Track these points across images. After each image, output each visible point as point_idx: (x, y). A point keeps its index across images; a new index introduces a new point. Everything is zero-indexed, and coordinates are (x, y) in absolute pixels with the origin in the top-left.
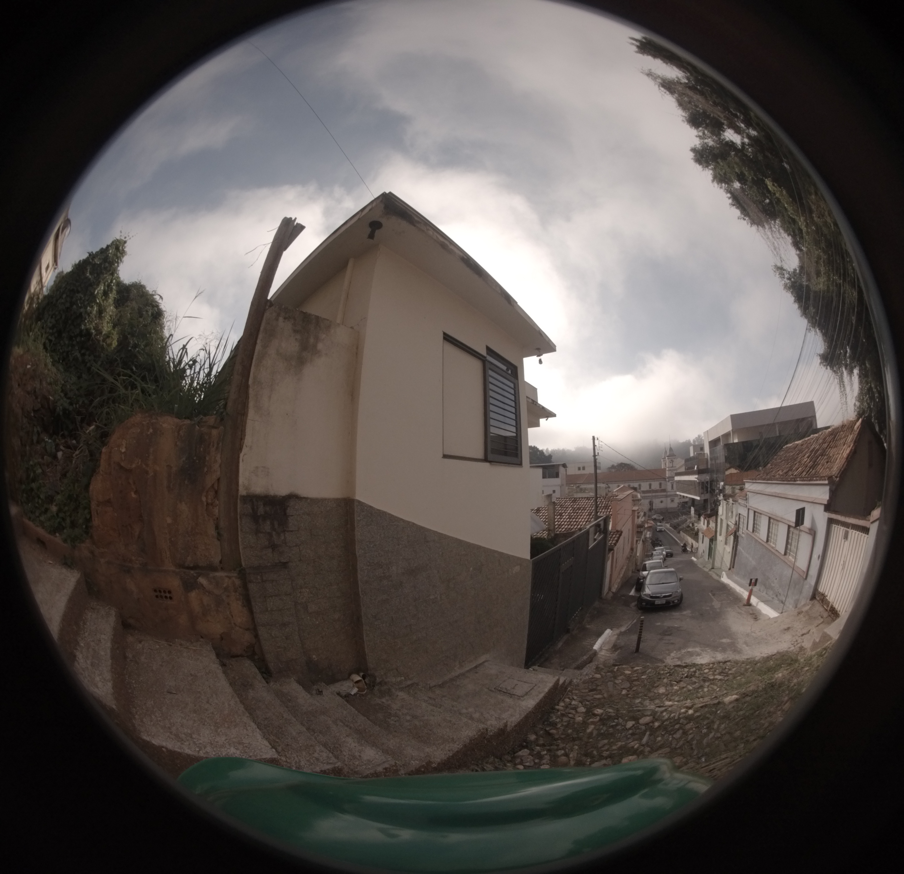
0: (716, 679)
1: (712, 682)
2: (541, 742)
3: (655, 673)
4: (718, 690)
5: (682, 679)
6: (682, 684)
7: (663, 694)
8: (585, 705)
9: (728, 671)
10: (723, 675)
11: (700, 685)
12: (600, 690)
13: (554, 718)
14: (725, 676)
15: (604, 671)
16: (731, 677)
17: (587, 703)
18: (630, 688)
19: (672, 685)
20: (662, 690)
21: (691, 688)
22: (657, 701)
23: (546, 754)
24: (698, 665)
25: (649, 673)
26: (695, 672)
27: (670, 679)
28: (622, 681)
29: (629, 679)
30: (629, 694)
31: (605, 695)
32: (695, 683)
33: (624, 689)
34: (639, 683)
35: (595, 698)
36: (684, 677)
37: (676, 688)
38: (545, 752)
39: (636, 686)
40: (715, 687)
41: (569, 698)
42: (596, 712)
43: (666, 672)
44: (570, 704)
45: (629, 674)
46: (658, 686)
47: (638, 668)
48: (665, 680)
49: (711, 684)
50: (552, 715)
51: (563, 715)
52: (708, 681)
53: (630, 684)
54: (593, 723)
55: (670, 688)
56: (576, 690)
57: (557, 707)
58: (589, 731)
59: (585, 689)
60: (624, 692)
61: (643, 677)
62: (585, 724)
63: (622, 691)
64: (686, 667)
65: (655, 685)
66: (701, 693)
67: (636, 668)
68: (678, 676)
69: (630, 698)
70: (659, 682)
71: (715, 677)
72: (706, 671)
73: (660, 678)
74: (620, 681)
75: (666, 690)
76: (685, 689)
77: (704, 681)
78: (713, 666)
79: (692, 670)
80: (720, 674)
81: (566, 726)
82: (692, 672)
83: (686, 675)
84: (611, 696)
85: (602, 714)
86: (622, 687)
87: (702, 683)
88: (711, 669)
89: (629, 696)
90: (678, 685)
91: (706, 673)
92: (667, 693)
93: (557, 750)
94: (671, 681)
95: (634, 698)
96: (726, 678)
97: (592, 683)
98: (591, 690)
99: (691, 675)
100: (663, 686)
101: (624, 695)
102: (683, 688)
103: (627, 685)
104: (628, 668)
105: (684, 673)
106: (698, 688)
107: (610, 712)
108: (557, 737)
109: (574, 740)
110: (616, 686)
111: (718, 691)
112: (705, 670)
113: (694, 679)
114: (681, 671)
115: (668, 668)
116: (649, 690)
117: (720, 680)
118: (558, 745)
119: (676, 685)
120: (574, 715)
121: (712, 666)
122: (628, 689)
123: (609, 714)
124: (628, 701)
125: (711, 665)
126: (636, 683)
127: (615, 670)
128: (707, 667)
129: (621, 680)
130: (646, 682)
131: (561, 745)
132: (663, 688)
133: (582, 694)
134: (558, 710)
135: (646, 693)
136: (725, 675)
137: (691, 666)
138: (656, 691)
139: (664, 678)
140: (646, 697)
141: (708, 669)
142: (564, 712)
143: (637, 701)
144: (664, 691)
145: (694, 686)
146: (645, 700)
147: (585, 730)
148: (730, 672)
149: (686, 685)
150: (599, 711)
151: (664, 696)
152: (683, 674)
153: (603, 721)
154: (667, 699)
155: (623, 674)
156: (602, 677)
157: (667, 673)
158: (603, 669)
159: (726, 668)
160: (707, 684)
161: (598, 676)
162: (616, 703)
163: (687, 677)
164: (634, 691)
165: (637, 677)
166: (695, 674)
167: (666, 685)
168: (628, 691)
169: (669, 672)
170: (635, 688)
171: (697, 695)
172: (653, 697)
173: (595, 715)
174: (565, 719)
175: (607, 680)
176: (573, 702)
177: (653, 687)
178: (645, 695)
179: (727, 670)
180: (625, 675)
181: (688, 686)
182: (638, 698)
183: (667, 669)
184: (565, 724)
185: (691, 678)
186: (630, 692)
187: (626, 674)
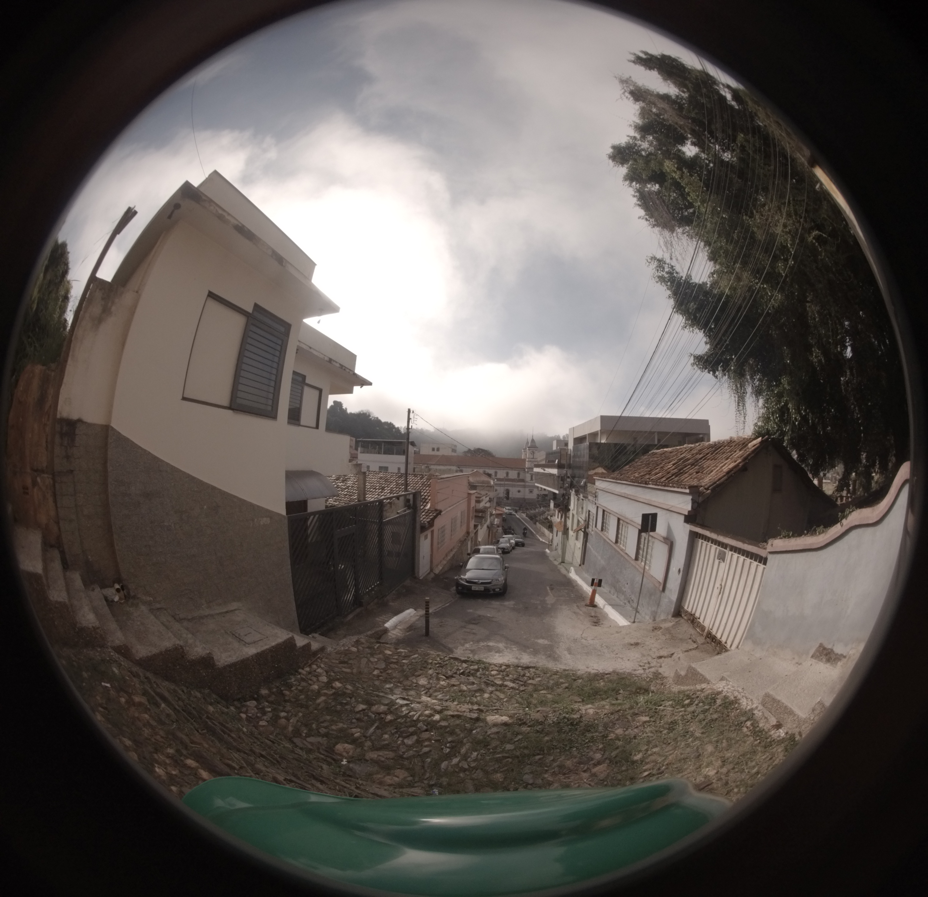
0: (506, 686)
1: (499, 688)
2: (271, 699)
3: (422, 661)
4: (505, 700)
5: (454, 675)
6: (453, 681)
7: (423, 686)
8: (330, 675)
9: (528, 680)
10: (518, 683)
11: (478, 688)
12: (351, 664)
13: (293, 680)
14: (522, 685)
15: (363, 646)
16: (530, 688)
17: (332, 674)
18: (385, 670)
19: (438, 679)
20: (423, 681)
21: (465, 688)
22: (412, 693)
23: (269, 712)
24: (484, 663)
25: (414, 658)
26: (477, 670)
27: (437, 671)
28: (378, 661)
29: (387, 659)
30: (381, 676)
31: (355, 671)
32: (473, 683)
33: (377, 669)
34: (396, 666)
35: (343, 671)
36: (458, 673)
37: (442, 683)
38: (269, 710)
39: (392, 669)
40: (502, 696)
41: (317, 665)
42: (334, 685)
43: (436, 662)
44: (315, 671)
45: (389, 655)
46: (419, 676)
47: (402, 650)
48: (430, 672)
49: (497, 690)
50: (292, 677)
51: (303, 680)
52: (493, 685)
53: (387, 665)
54: (325, 695)
55: (435, 681)
56: (326, 658)
57: (300, 670)
58: (318, 701)
59: (336, 660)
60: (376, 672)
61: (404, 661)
62: (318, 694)
63: (374, 670)
64: (465, 662)
65: (417, 673)
66: (479, 698)
67: (399, 650)
68: (451, 670)
69: (381, 680)
70: (421, 672)
71: (505, 683)
72: (494, 673)
73: (425, 667)
74: (376, 660)
75: (429, 683)
76: (455, 688)
77: (487, 684)
78: (506, 669)
79: (472, 667)
80: (513, 681)
81: (301, 691)
82: (473, 670)
83: (462, 671)
84: (360, 673)
85: (339, 688)
86: (376, 667)
87: (483, 686)
88: (501, 671)
89: (381, 678)
90: (448, 681)
91: (493, 676)
92: (428, 686)
93: (282, 711)
94: (438, 673)
95: (386, 681)
96: (522, 688)
97: (346, 655)
98: (341, 662)
99: (469, 672)
100: (426, 677)
101: (374, 675)
102: (454, 685)
103: (383, 666)
104: (390, 648)
105: (460, 668)
106: (476, 691)
107: (347, 689)
108: (287, 698)
109: (302, 706)
110: (370, 663)
111: (506, 702)
112: (492, 671)
113: (471, 679)
114: (458, 666)
115: (441, 659)
116: (407, 678)
117: (512, 688)
118: (285, 707)
119: (444, 680)
120: (314, 683)
121: (504, 669)
122: (382, 671)
123: (344, 690)
124: (377, 683)
125: (503, 667)
126: (393, 666)
127: (376, 647)
128: (497, 668)
129: (378, 659)
130: (405, 667)
131: (288, 708)
132: (426, 679)
133: (331, 664)
134: (300, 674)
135: (401, 680)
136: (522, 683)
137: (473, 662)
138: (415, 681)
139: (430, 669)
140: (401, 684)
141: (497, 671)
142: (304, 677)
143: (388, 686)
144: (426, 683)
145: (470, 687)
146: (397, 687)
147: (315, 700)
148: (530, 681)
149: (458, 683)
150: (338, 684)
151: (423, 689)
152: (458, 669)
153: (338, 695)
154: (426, 693)
155: (382, 652)
156: (358, 651)
157: (436, 664)
158: (363, 644)
159: (524, 675)
160: (491, 689)
161: (354, 649)
162: (363, 682)
163: (463, 673)
164: (388, 674)
165: (396, 659)
166: (476, 674)
167: (430, 677)
168: (381, 672)
169: (440, 663)
170: (390, 671)
171: (470, 699)
172: (410, 686)
173: (332, 687)
174: (304, 684)
175: (362, 656)
176: (319, 670)
177: (413, 675)
178: (400, 682)
179: (526, 678)
180: (384, 654)
181: (462, 685)
182: (391, 683)
183: (438, 659)
184: (300, 688)
185: (469, 676)
186: (383, 674)
187: (386, 654)
